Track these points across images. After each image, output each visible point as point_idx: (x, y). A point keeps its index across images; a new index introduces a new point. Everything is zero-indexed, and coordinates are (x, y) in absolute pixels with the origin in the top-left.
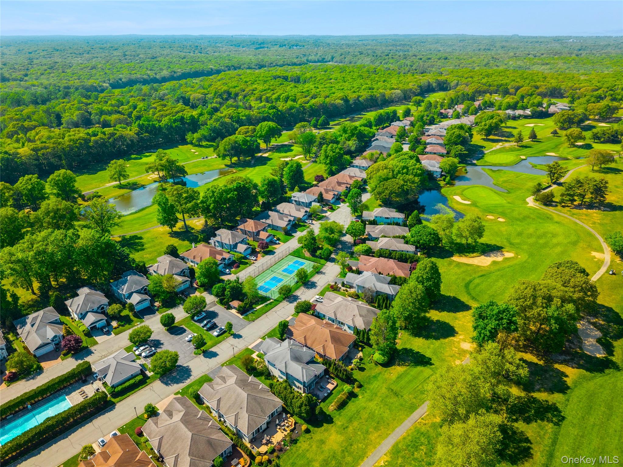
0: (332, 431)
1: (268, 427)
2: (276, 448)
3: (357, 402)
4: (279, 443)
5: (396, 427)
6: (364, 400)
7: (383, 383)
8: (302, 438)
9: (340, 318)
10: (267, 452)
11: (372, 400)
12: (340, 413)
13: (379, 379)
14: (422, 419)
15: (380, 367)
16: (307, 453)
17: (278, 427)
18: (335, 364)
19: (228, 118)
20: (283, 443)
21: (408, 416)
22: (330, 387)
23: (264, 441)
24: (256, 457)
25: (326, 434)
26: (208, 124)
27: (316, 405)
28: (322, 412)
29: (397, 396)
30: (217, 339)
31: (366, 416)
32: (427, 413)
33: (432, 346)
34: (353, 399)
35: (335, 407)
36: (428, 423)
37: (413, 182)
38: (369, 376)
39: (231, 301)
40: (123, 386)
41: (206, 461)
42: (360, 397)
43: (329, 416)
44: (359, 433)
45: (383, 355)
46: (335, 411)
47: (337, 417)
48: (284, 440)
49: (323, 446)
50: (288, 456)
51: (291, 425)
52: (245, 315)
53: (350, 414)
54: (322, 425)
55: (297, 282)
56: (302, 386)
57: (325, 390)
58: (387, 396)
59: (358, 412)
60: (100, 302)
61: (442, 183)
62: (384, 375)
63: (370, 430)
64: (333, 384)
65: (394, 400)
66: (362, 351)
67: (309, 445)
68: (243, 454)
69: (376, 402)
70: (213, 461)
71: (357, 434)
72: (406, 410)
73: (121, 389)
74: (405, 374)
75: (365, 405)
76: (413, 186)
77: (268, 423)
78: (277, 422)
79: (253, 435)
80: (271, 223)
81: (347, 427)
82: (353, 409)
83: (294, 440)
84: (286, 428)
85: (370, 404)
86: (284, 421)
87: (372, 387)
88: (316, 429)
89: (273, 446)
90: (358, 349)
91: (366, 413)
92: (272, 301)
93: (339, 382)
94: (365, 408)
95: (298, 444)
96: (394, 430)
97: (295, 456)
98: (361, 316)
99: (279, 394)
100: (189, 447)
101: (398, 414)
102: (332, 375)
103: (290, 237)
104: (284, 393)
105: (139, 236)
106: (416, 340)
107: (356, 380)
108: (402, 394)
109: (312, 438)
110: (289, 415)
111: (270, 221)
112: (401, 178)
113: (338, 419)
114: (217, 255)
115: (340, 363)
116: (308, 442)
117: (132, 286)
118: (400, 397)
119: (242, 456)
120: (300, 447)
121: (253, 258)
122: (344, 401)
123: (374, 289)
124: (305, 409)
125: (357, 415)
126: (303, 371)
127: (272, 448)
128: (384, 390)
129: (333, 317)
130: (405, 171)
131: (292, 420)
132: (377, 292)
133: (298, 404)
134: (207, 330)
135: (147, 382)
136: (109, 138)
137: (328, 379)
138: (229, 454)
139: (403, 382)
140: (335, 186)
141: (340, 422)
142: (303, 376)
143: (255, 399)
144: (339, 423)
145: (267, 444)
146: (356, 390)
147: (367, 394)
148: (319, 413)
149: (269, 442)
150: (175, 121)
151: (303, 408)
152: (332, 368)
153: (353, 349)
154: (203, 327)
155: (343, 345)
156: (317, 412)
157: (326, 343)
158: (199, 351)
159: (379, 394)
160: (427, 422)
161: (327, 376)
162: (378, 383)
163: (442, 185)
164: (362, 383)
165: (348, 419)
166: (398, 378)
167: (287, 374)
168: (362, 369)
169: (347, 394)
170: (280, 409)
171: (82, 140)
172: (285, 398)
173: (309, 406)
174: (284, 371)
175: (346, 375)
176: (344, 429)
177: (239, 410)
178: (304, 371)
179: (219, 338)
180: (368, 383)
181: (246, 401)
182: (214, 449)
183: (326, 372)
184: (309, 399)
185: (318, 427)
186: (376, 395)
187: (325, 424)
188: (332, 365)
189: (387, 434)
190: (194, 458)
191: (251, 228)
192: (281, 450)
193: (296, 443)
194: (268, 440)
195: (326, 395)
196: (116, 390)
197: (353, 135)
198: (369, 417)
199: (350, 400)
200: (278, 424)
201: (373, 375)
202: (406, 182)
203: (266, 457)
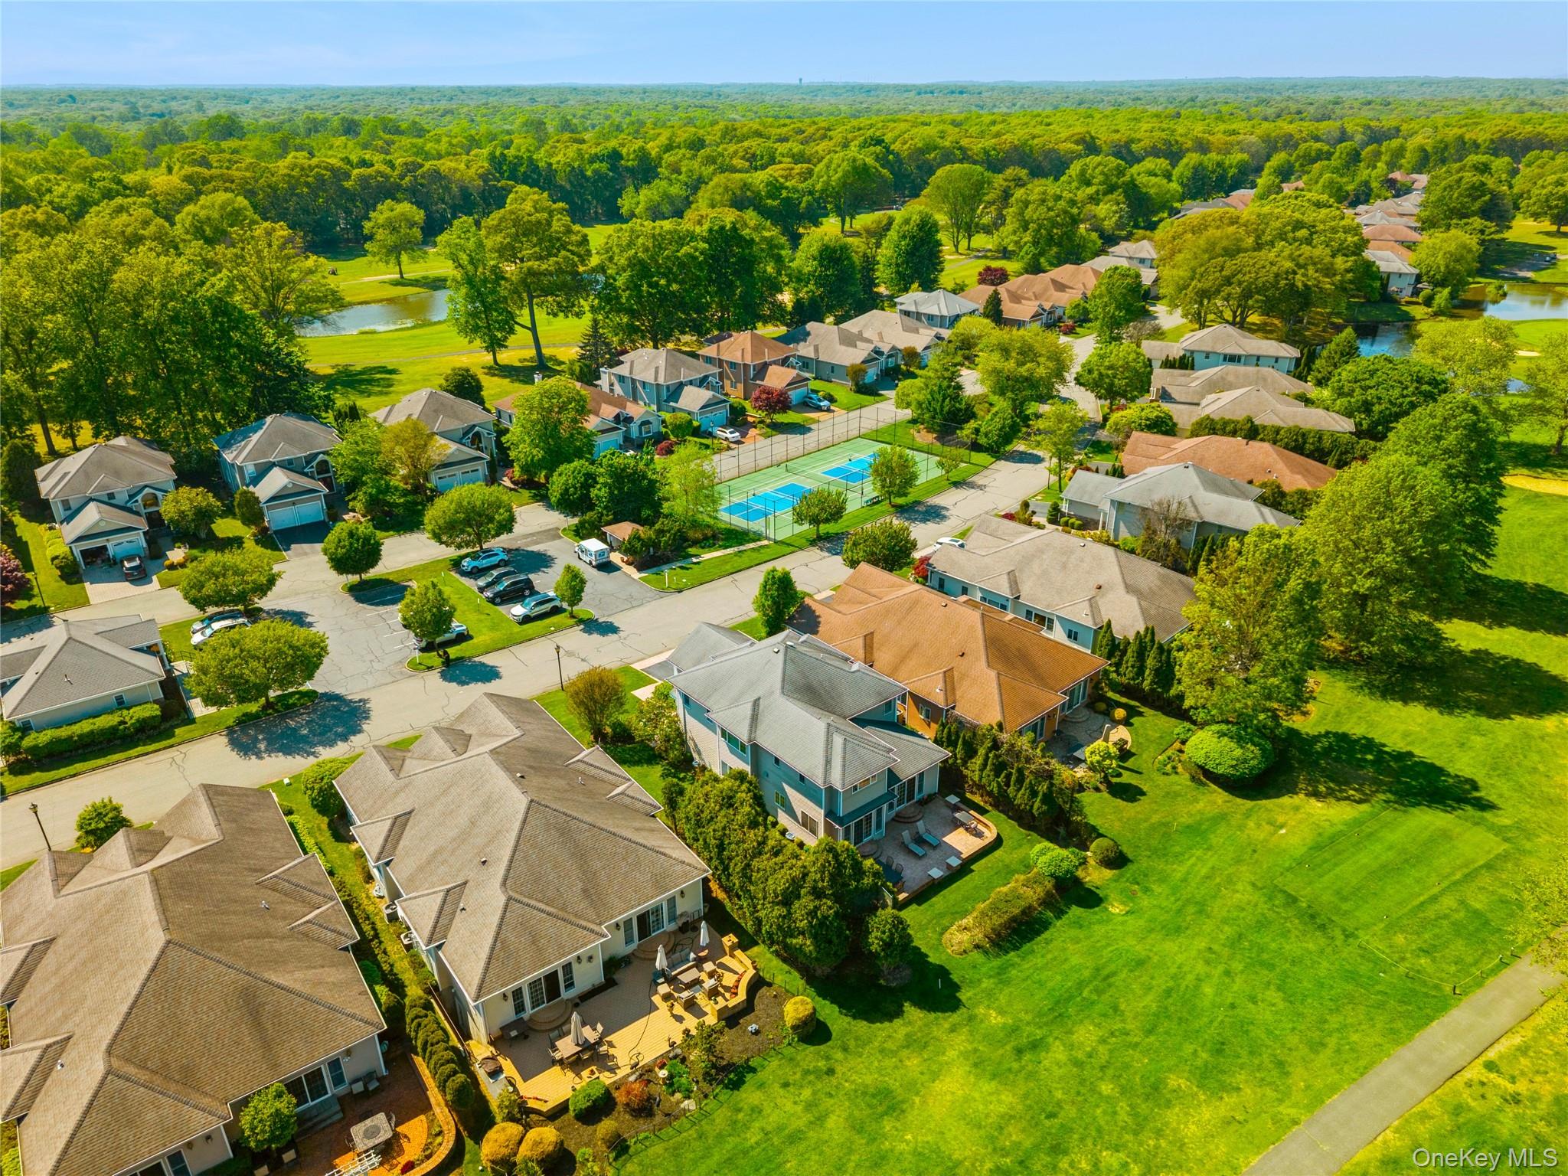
0: (952, 1054)
1: (609, 983)
2: (620, 1097)
3: (1099, 930)
4: (645, 1074)
5: (1333, 1089)
6: (1135, 923)
7: (1238, 861)
8: (774, 1063)
9: (1034, 596)
10: (562, 1109)
11: (1178, 930)
12: (1002, 970)
13: (1214, 840)
14: (1490, 1066)
15: (1219, 797)
16: (790, 1152)
17: (664, 989)
18: (996, 745)
19: (743, 158)
20: (663, 1073)
21: (1395, 1037)
22: (962, 842)
23: (566, 1047)
24: (492, 1123)
25: (913, 1063)
26: (684, 169)
27: (870, 902)
28: (901, 944)
29: (1322, 927)
30: (517, 628)
31: (1150, 1001)
32: (1516, 1040)
33: (1477, 740)
34: (1075, 911)
35: (979, 936)
36: (1534, 1099)
37: (1329, 271)
38: (1166, 825)
39: (609, 523)
40: (64, 732)
41: (196, 1098)
42: (1116, 908)
43: (942, 972)
44: (1106, 1088)
45: (1240, 740)
46: (976, 956)
47: (986, 984)
48: (675, 1058)
49: (888, 1125)
50: (676, 1152)
51: (733, 991)
52: (655, 570)
53: (1055, 980)
54: (897, 1013)
55: (875, 502)
56: (818, 814)
57: (935, 855)
58: (1262, 925)
59: (1103, 978)
60: (141, 474)
61: (1418, 311)
62: (1241, 828)
63: (1174, 1081)
64: (979, 835)
65: (1306, 944)
66: (1127, 723)
67: (809, 1106)
68: (434, 1095)
69: (1201, 944)
70: (240, 1106)
71: (1093, 1090)
72: (1381, 1005)
73: (51, 743)
74: (1356, 835)
75: (1140, 950)
76: (1327, 284)
77: (613, 965)
78: (660, 961)
79: (519, 1008)
80: (812, 355)
81: (1035, 1046)
82: (1075, 960)
83: (730, 1067)
84: (702, 1000)
85: (1170, 946)
86: (699, 963)
87: (1179, 871)
88: (861, 1027)
89: (607, 1079)
90: (1107, 714)
91: (1149, 989)
92: (766, 542)
93: (1011, 830)
94: (1140, 963)
95: (749, 1095)
96: (1317, 1101)
97: (716, 1157)
98: (1129, 588)
99: (692, 832)
100: (124, 1008)
101: (1334, 1021)
102: (977, 799)
103: (871, 398)
104: (721, 821)
105: (390, 367)
106: (1392, 712)
107: (1094, 833)
108: (1350, 925)
109: (831, 1072)
110: (729, 940)
111: (812, 349)
112: (1286, 253)
113: (990, 994)
114: (604, 406)
115: (1024, 742)
116: (807, 1093)
117: (273, 445)
118: (1337, 933)
119: (426, 1107)
120: (757, 1111)
121: (730, 434)
122: (1027, 911)
123: (1191, 514)
124: (812, 913)
125: (1099, 992)
126: (829, 743)
127: (596, 1092)
128: (1242, 894)
129: (1004, 590)
130: (1303, 233)
131: (740, 966)
132: (1203, 525)
133: (779, 882)
134: (492, 601)
135: (173, 735)
136: (402, 177)
137: (956, 808)
138: (358, 1087)
139: (1351, 869)
140: (1046, 290)
141: (1002, 1012)
142: (828, 762)
143: (565, 831)
144: (995, 1019)
145: (575, 1064)
146: (1095, 876)
147: (1157, 900)
148: (887, 945)
149: (591, 1056)
150: (594, 159)
151: (804, 904)
152: (978, 761)
153: (1085, 712)
154: (482, 590)
155: (1041, 680)
156: (875, 941)
157: (961, 665)
158: (434, 658)
159: (1218, 909)
160: (1522, 1087)
161: (953, 799)
162: (1212, 860)
163: (1418, 317)
164: (1125, 849)
165: (1047, 1004)
166: (1318, 847)
167: (756, 750)
168: (1129, 793)
169: (1049, 884)
170: (691, 905)
171: (326, 168)
172: (721, 847)
173: (837, 898)
174: (743, 735)
175: (1048, 798)
176: (1019, 1051)
177: (471, 873)
178: (838, 740)
179: (525, 626)
180: (1161, 853)
181: (514, 834)
182: (267, 1045)
183: (951, 778)
184: (840, 865)
185: (871, 1021)
186: (1202, 910)
187: (912, 1012)
188: (982, 751)
189: (1276, 1121)
190: (132, 1070)
191: (739, 354)
192: (644, 1109)
193: (736, 1085)
194: (587, 1046)
195: (936, 873)
196: (28, 742)
197: (1111, 189)
198: (1163, 1013)
199: (1060, 913)
200: (663, 973)
201: (1185, 820)
202: (1304, 266)
203: (546, 1135)
